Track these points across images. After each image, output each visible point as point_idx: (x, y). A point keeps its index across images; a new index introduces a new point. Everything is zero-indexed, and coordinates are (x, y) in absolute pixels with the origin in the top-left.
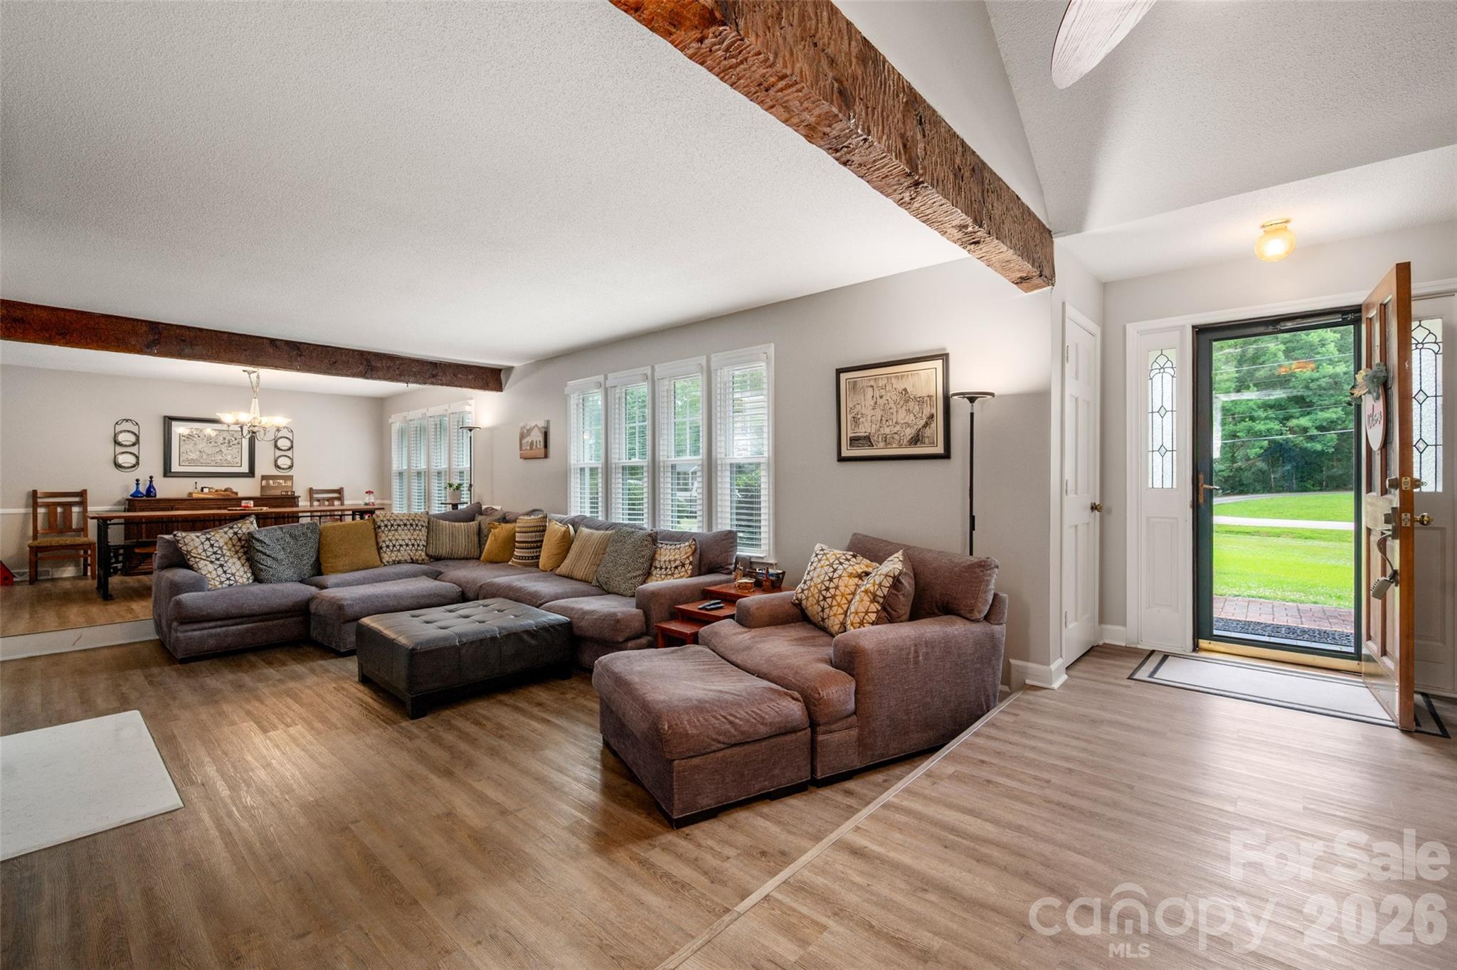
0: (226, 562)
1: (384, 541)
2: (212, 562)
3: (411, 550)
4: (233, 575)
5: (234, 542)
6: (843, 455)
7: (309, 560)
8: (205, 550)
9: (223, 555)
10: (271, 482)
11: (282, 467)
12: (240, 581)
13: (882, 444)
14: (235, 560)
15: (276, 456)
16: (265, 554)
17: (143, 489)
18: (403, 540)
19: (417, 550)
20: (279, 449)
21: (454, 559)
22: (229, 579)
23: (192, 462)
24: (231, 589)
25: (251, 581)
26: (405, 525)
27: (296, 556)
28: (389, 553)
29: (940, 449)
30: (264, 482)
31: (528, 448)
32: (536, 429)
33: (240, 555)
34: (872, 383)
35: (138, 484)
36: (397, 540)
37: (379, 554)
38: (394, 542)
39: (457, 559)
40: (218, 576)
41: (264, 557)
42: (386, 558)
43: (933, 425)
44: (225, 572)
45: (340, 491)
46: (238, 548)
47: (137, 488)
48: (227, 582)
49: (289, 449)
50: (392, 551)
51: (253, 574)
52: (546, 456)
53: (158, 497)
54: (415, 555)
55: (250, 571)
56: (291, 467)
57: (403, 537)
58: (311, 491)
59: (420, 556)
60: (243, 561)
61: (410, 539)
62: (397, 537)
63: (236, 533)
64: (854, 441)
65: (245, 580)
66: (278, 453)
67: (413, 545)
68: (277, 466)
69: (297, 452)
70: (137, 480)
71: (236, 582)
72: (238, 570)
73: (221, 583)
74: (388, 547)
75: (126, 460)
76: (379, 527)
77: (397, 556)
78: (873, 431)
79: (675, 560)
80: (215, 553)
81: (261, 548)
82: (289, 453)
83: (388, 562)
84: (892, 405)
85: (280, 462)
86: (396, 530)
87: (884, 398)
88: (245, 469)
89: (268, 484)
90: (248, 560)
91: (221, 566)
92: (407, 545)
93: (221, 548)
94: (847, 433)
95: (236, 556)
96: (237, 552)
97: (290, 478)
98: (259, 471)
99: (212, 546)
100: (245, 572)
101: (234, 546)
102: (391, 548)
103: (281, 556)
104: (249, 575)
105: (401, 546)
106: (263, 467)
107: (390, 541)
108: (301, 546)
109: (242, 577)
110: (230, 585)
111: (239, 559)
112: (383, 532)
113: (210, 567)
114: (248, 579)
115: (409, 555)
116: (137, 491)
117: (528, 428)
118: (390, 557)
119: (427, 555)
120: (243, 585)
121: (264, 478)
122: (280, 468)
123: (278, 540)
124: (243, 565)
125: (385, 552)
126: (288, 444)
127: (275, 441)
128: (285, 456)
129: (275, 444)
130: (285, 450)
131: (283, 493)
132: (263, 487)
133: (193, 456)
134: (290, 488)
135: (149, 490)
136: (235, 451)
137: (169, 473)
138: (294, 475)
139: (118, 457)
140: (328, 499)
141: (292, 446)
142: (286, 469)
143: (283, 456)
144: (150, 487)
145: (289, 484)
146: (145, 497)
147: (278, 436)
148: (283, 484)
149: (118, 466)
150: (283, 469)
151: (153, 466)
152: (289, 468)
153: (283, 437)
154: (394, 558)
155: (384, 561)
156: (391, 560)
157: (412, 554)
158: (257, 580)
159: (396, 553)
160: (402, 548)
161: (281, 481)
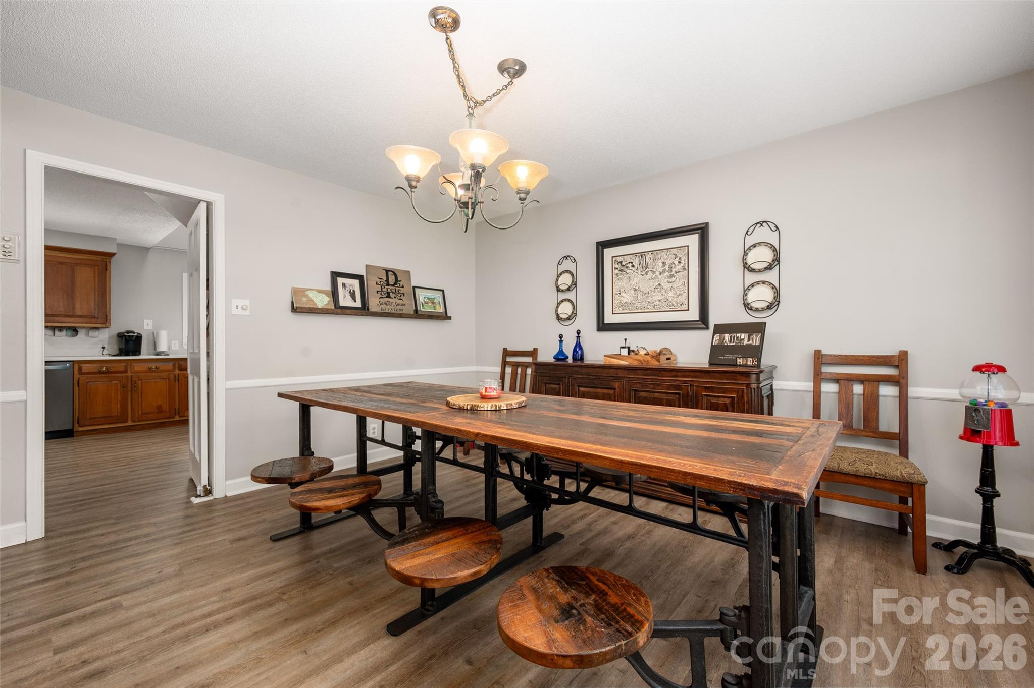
10: (727, 336)
11: (756, 305)
15: (746, 284)
17: (568, 351)
20: (753, 271)
23: (627, 308)
30: (717, 337)
35: (561, 342)
45: (900, 361)
47: (561, 346)
49: (770, 267)
53: (586, 361)
56: (773, 305)
58: (819, 359)
66: (751, 278)
68: (747, 306)
70: (561, 337)
75: (564, 309)
82: (771, 276)
85: (752, 296)
88: (693, 314)
89: (722, 340)
97: (759, 328)
98: (713, 320)
106: (723, 308)
116: (561, 352)
121: (720, 329)
122: (751, 309)
126: (768, 256)
127: (746, 253)
128: (764, 282)
129: (744, 259)
130: (760, 271)
131: (740, 361)
132: (713, 348)
133: (627, 298)
134: (756, 352)
135: (575, 351)
136: (678, 282)
137: (603, 327)
138: (774, 324)
139: (559, 304)
140: (862, 379)
141: (777, 260)
142: (763, 309)
143: (758, 283)
144: (578, 346)
145: (756, 340)
146: (570, 360)
147: (750, 241)
148: (746, 342)
149: (559, 318)
150: (757, 310)
151: (586, 319)
152: (769, 307)
153: (760, 244)
161: (743, 336)
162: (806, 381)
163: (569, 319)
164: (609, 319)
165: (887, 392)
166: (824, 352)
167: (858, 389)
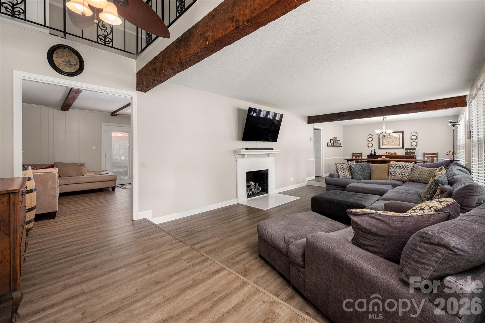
0: (345, 172)
1: (390, 172)
2: (342, 171)
4: (346, 175)
5: (348, 167)
7: (367, 175)
8: (341, 168)
9: (345, 170)
10: (408, 150)
15: (412, 142)
16: (354, 171)
17: (373, 153)
19: (403, 176)
21: (419, 182)
22: (345, 176)
23: (385, 145)
24: (345, 179)
25: (351, 178)
26: (400, 167)
27: (363, 173)
28: (391, 176)
33: (349, 170)
35: (371, 151)
37: (388, 175)
39: (421, 183)
40: (342, 175)
42: (390, 177)
44: (344, 174)
48: (344, 177)
49: (416, 139)
50: (392, 175)
51: (352, 176)
53: (377, 155)
54: (402, 178)
59: (405, 179)
60: (350, 172)
61: (401, 172)
62: (395, 171)
63: (349, 165)
66: (412, 141)
67: (402, 174)
68: (411, 145)
69: (419, 141)
70: (371, 150)
71: (346, 177)
72: (348, 174)
73: (343, 177)
74: (391, 174)
75: (370, 145)
76: (390, 166)
77: (394, 178)
80: (343, 169)
81: (352, 169)
83: (390, 179)
85: (412, 144)
86: (396, 168)
88: (401, 146)
89: (407, 151)
90: (351, 172)
91: (344, 173)
93: (344, 168)
96: (348, 170)
97: (415, 149)
98: (405, 148)
99: (342, 167)
100: (350, 175)
101: (348, 168)
102: (392, 174)
103: (358, 172)
104: (351, 176)
105: (396, 174)
106: (407, 146)
107: (393, 172)
108: (365, 170)
109: (348, 176)
110: (345, 178)
111: (349, 171)
112: (391, 168)
113: (341, 172)
114: (350, 177)
115: (400, 178)
116: (371, 153)
118: (391, 177)
119: (408, 179)
120: (348, 178)
121: (406, 149)
123: (358, 167)
125: (390, 176)
126: (415, 137)
127: (411, 137)
128: (415, 142)
129: (411, 138)
130: (414, 140)
131: (411, 154)
132: (405, 152)
133: (386, 143)
134: (414, 153)
135: (374, 153)
136: (398, 141)
137: (380, 148)
138: (417, 148)
139: (368, 144)
140: (431, 157)
141: (417, 138)
144: (375, 152)
145: (414, 151)
146: (373, 155)
147: (412, 135)
148: (412, 151)
149: (368, 147)
150: (413, 146)
151: (376, 146)
152: (416, 146)
153: (414, 135)
154: (393, 178)
155: (389, 179)
156: (391, 178)
157: (401, 177)
158: (352, 178)
159: (394, 176)
160: (396, 175)
161: (411, 150)
162: (422, 157)
163: (372, 147)
164: (381, 147)
165: (435, 158)
166: (425, 153)
167: (431, 158)
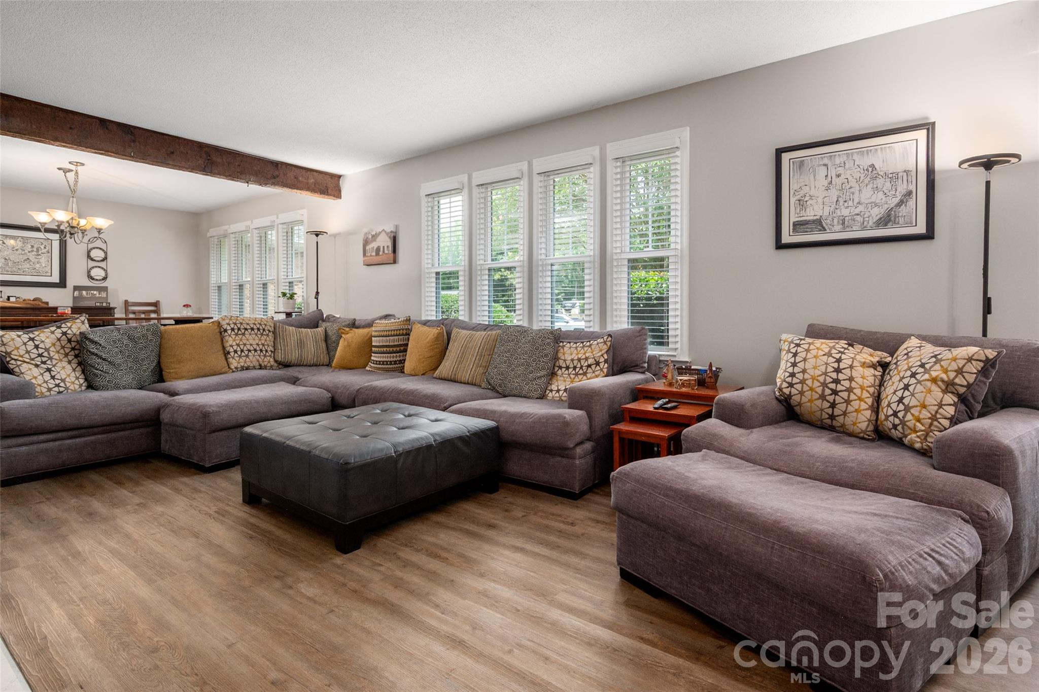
0: (54, 366)
1: (231, 346)
2: (37, 366)
3: (259, 356)
4: (63, 380)
5: (63, 343)
6: (783, 242)
7: (148, 366)
8: (28, 352)
9: (51, 358)
10: (84, 293)
11: (96, 278)
12: (72, 387)
13: (838, 228)
14: (65, 364)
15: (90, 266)
16: (101, 358)
18: (251, 345)
20: (92, 260)
21: (303, 366)
22: (58, 385)
24: (61, 396)
25: (83, 388)
26: (252, 329)
27: (136, 360)
28: (237, 359)
29: (921, 229)
30: (76, 293)
31: (374, 254)
32: (383, 234)
33: (70, 358)
34: (826, 161)
36: (245, 345)
37: (226, 359)
38: (242, 347)
39: (306, 366)
40: (45, 382)
41: (99, 360)
42: (234, 363)
43: (912, 203)
44: (53, 377)
45: (156, 304)
46: (67, 351)
48: (57, 389)
49: (103, 260)
50: (240, 356)
51: (86, 380)
52: (395, 262)
54: (263, 362)
55: (82, 376)
56: (105, 279)
57: (251, 341)
58: (127, 303)
59: (269, 362)
60: (74, 366)
61: (258, 345)
62: (245, 342)
63: (64, 334)
64: (798, 226)
65: (77, 387)
66: (92, 264)
67: (261, 351)
68: (91, 278)
69: (111, 264)
71: (67, 388)
72: (69, 376)
73: (50, 389)
74: (235, 352)
76: (226, 331)
77: (245, 362)
78: (826, 213)
79: (586, 359)
80: (40, 355)
81: (96, 351)
82: (103, 264)
83: (236, 368)
84: (853, 183)
85: (94, 273)
86: (244, 334)
87: (843, 177)
88: (56, 279)
89: (81, 294)
90: (80, 364)
91: (49, 370)
92: (255, 350)
93: (47, 350)
94: (789, 216)
95: (66, 359)
96: (66, 355)
97: (104, 289)
98: (71, 281)
99: (36, 347)
100: (77, 378)
101: (63, 347)
102: (239, 353)
103: (118, 360)
104: (82, 381)
105: (249, 351)
106: (76, 277)
107: (238, 345)
109: (73, 383)
110: (60, 392)
111: (70, 362)
112: (230, 336)
113: (36, 371)
114: (81, 385)
115: (258, 361)
117: (374, 233)
118: (238, 363)
119: (276, 361)
120: (75, 391)
121: (76, 288)
122: (93, 279)
123: (114, 342)
124: (74, 370)
125: (233, 358)
126: (102, 255)
127: (89, 251)
128: (99, 267)
129: (88, 254)
130: (98, 261)
131: (97, 304)
132: (75, 298)
134: (105, 300)
136: (43, 260)
140: (143, 312)
141: (106, 257)
142: (100, 280)
143: (96, 267)
145: (103, 295)
147: (91, 246)
148: (98, 295)
150: (97, 280)
152: (103, 279)
153: (97, 248)
154: (242, 364)
155: (232, 367)
156: (239, 366)
157: (260, 360)
158: (91, 386)
159: (244, 358)
160: (250, 354)
161: (95, 292)
